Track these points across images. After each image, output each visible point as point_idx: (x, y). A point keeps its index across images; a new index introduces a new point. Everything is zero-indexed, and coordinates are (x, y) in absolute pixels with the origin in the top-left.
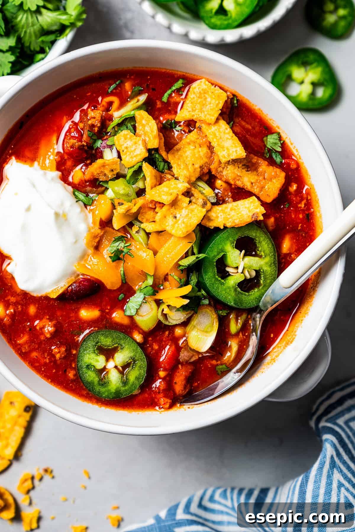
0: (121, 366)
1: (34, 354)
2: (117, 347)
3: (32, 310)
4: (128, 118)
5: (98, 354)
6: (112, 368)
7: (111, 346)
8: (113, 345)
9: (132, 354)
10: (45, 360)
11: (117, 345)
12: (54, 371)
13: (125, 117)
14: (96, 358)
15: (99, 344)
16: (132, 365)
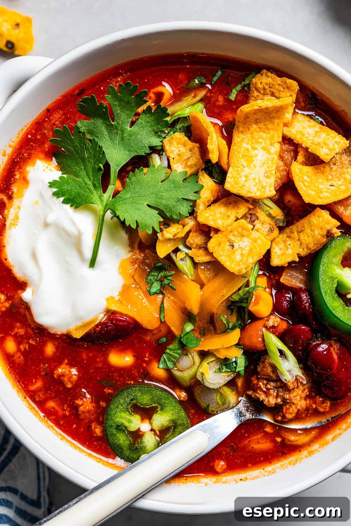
0: (158, 429)
1: (51, 404)
2: (157, 407)
3: (50, 349)
4: (182, 117)
5: (132, 414)
6: (148, 431)
7: (149, 406)
8: (151, 404)
9: (174, 417)
10: (64, 412)
11: (156, 405)
12: (74, 426)
13: (178, 117)
14: (128, 417)
15: (134, 402)
16: (172, 430)
